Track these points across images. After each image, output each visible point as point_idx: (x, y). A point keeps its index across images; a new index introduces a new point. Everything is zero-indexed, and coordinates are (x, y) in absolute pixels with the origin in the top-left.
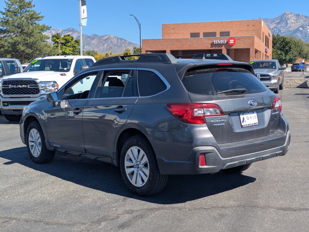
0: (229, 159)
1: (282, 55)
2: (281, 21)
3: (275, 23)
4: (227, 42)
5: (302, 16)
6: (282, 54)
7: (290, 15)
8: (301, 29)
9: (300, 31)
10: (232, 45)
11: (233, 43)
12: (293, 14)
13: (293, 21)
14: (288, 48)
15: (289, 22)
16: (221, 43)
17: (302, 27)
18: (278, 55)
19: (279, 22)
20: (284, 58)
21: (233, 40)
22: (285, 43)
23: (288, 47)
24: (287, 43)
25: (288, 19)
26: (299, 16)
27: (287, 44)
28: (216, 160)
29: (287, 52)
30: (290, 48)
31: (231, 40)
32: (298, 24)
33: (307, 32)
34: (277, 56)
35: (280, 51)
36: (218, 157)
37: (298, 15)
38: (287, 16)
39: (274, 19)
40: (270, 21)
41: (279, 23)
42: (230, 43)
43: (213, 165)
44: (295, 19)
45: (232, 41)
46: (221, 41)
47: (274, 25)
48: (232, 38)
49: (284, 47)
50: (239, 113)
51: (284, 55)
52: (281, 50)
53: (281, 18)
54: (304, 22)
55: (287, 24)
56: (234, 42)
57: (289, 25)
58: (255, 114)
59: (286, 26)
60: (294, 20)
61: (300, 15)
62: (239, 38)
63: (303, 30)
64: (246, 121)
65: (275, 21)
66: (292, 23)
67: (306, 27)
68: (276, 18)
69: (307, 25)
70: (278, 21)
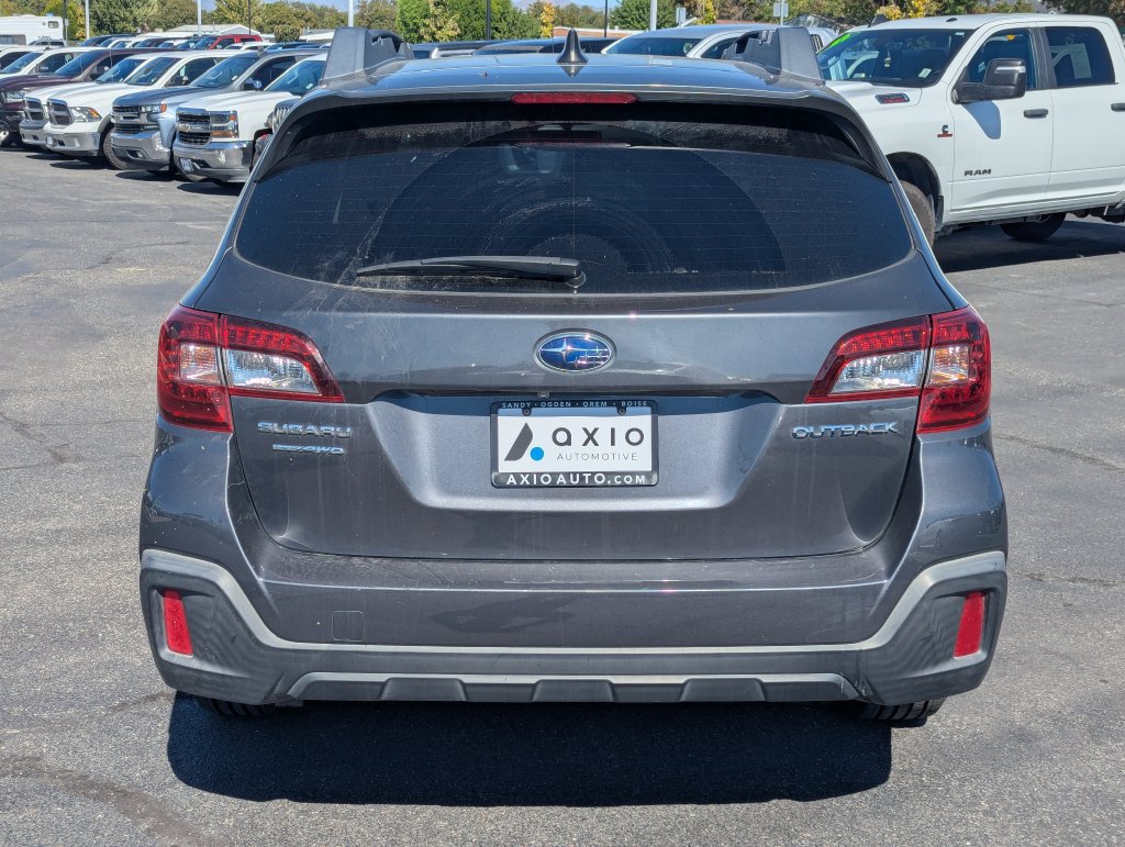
0: (317, 652)
28: (233, 640)
36: (239, 625)
43: (221, 664)
50: (493, 399)
58: (642, 421)
64: (538, 454)
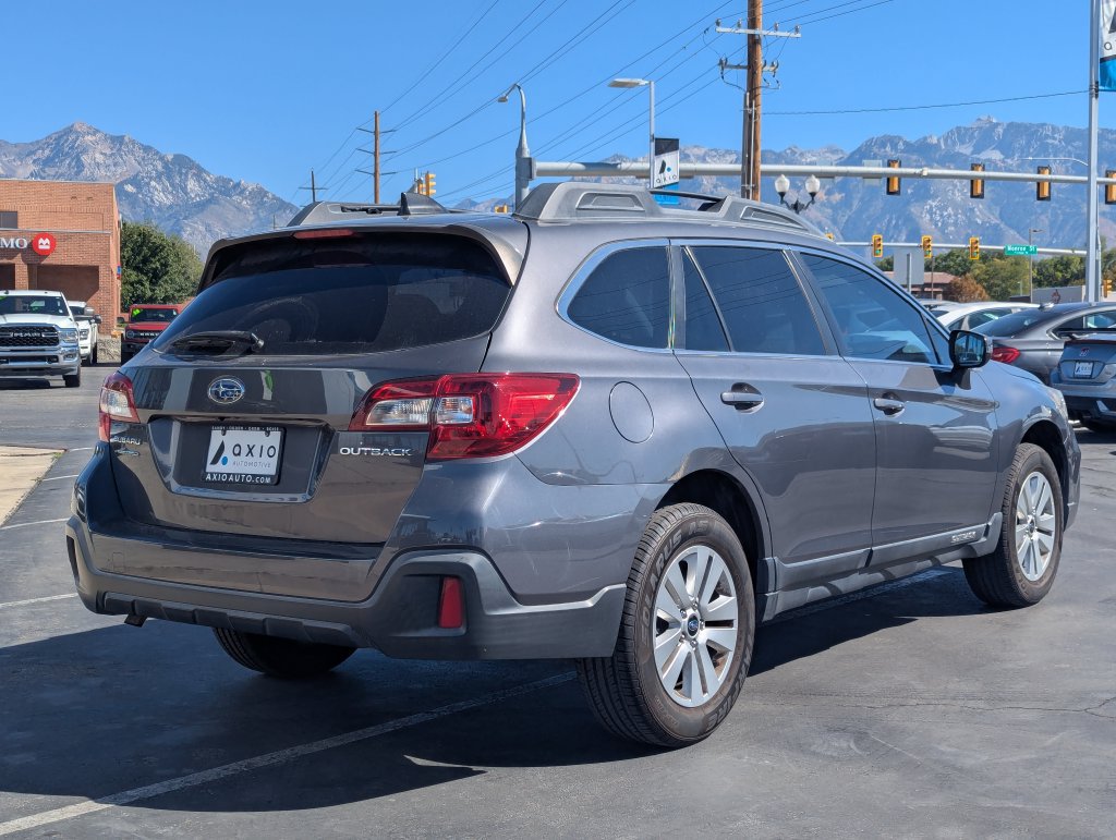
1: (143, 285)
2: (56, 155)
3: (34, 162)
4: (30, 246)
5: (133, 142)
6: (140, 282)
7: (89, 138)
8: (129, 188)
9: (128, 195)
10: (45, 254)
11: (48, 247)
12: (98, 135)
13: (100, 158)
14: (158, 265)
15: (85, 158)
16: (12, 246)
17: (134, 181)
18: (132, 284)
19: (48, 157)
20: (149, 293)
21: (47, 241)
22: (149, 249)
23: (159, 260)
24: (156, 250)
25: (85, 151)
26: (121, 143)
27: (154, 254)
29: (155, 278)
30: (165, 265)
31: (41, 241)
32: (120, 171)
33: (152, 201)
34: (129, 287)
35: (135, 273)
37: (118, 141)
38: (77, 139)
39: (31, 144)
40: (17, 150)
41: (48, 162)
42: (41, 247)
44: (108, 152)
45: (44, 244)
46: (12, 240)
47: (33, 168)
48: (44, 235)
49: (145, 261)
51: (147, 284)
52: (137, 268)
53: (58, 144)
54: (139, 164)
55: (80, 166)
56: (53, 244)
57: (87, 172)
59: (77, 173)
60: (105, 154)
61: (126, 139)
62: (67, 237)
63: (138, 193)
65: (34, 153)
66: (98, 165)
67: (148, 184)
68: (38, 142)
69: (151, 178)
70: (47, 152)
